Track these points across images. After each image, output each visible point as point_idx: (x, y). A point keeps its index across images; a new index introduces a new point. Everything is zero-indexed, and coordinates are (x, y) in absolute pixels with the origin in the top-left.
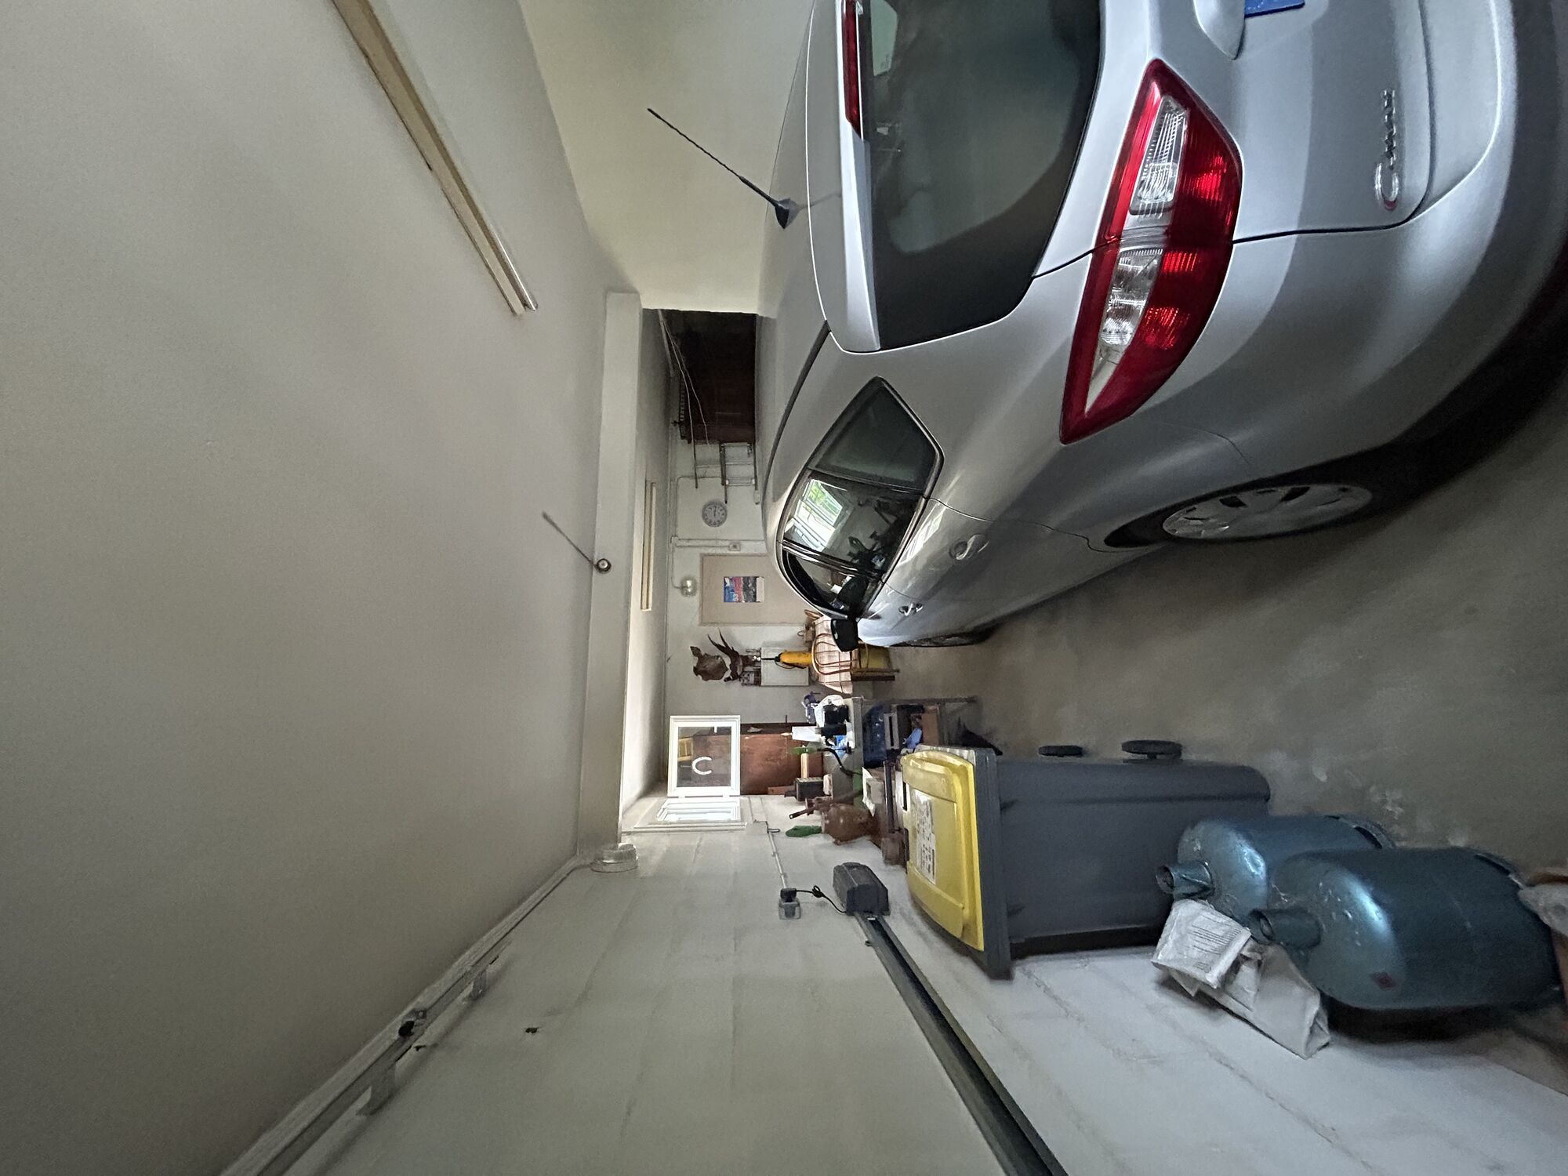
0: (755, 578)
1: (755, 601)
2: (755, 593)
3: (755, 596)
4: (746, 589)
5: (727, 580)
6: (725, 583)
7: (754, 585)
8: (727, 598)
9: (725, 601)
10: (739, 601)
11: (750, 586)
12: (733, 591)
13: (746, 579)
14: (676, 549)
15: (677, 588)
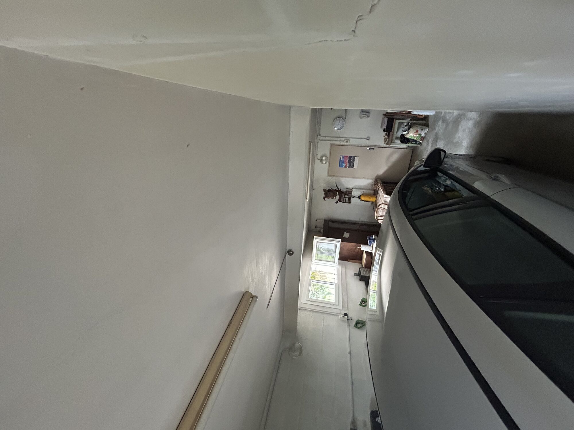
0: (354, 157)
1: (353, 167)
2: (354, 164)
3: (353, 165)
4: (350, 162)
5: (341, 157)
6: (340, 159)
7: (354, 160)
8: (340, 166)
10: (346, 167)
11: (351, 160)
12: (343, 162)
13: (350, 157)
14: (320, 141)
15: (318, 159)
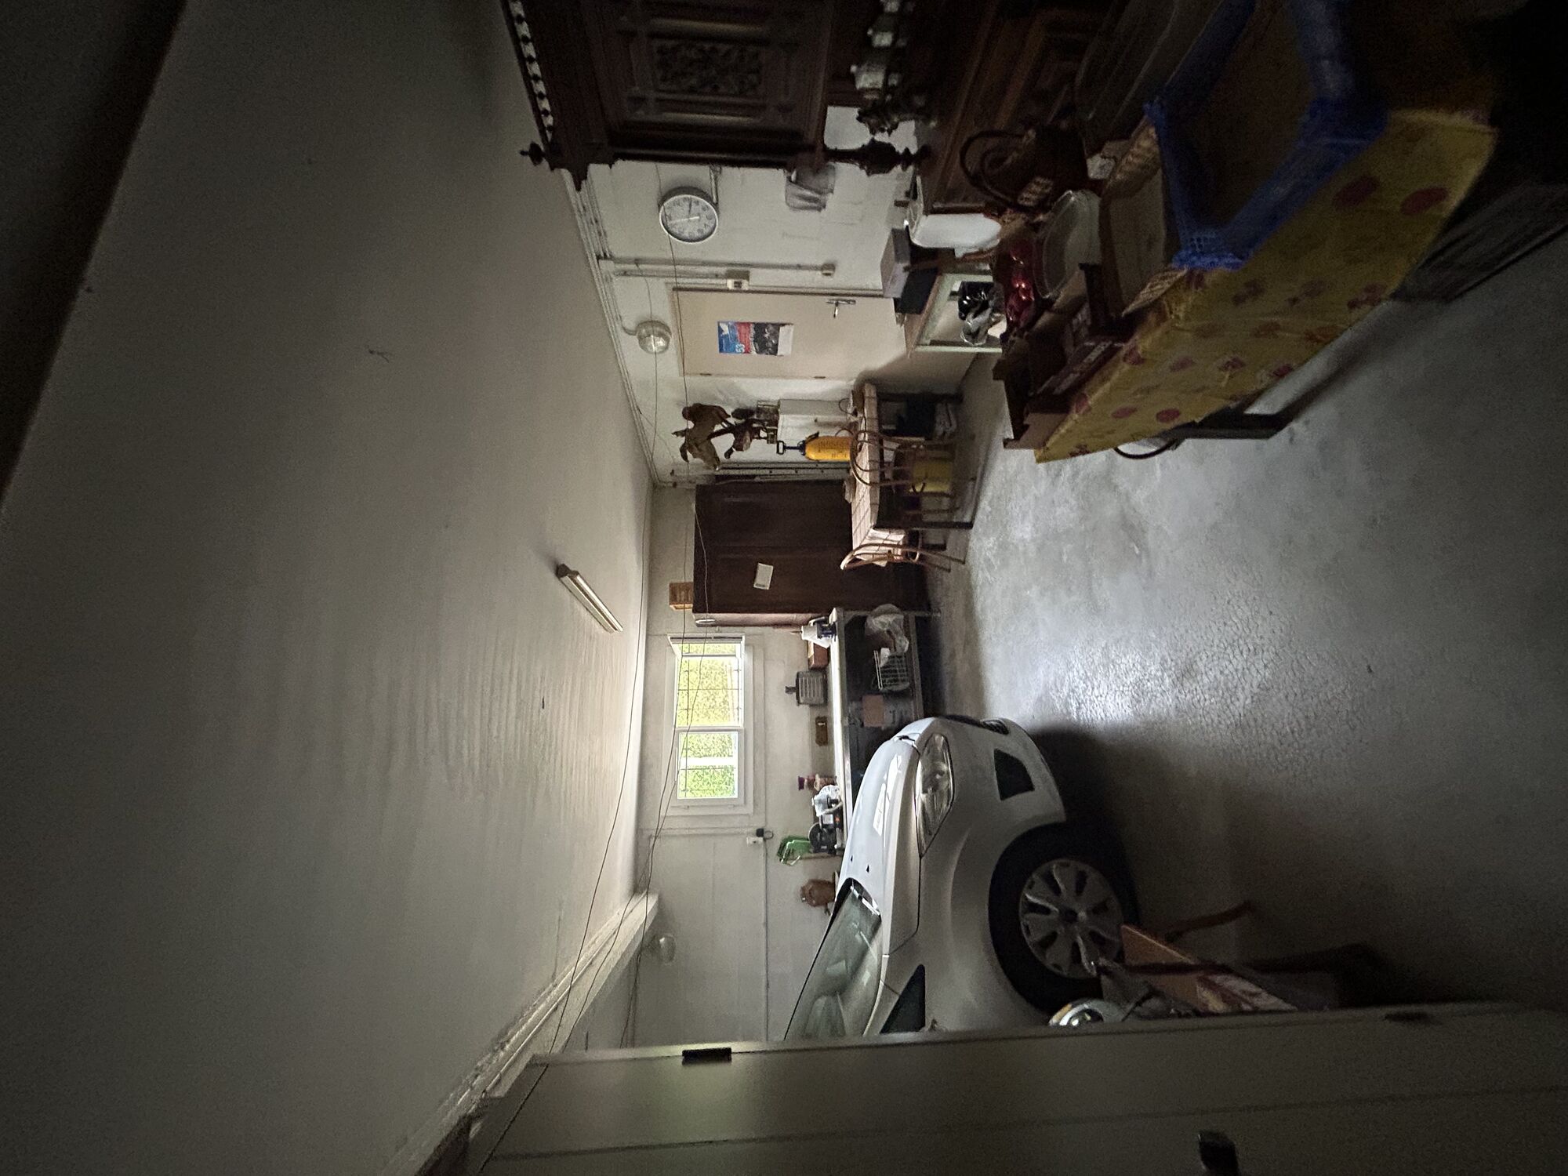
0: (778, 326)
1: (775, 351)
2: (776, 344)
3: (775, 348)
4: (760, 339)
5: (724, 326)
6: (720, 331)
7: (775, 334)
8: (725, 345)
9: (721, 350)
10: (747, 352)
11: (766, 336)
12: (734, 340)
13: (760, 328)
15: (632, 334)
